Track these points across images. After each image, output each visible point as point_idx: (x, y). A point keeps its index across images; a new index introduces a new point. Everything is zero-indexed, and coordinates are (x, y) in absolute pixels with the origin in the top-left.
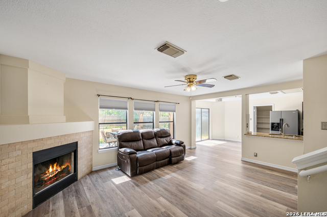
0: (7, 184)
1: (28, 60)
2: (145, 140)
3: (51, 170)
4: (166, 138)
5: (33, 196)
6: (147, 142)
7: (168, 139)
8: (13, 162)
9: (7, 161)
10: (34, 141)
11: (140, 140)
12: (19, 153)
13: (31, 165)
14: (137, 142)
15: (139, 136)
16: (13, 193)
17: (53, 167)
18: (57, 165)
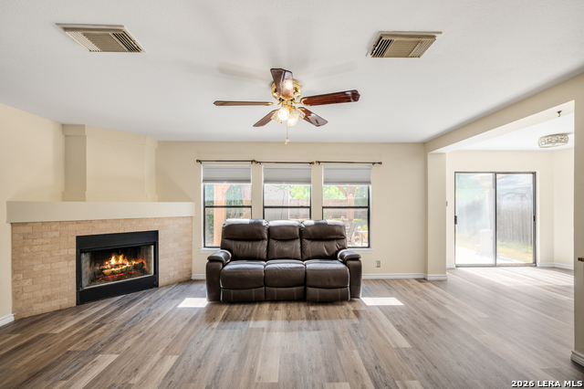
0: (40, 266)
1: (84, 126)
2: (273, 242)
3: (113, 261)
4: (328, 244)
5: (78, 288)
6: (277, 246)
7: (334, 245)
8: (47, 244)
9: (41, 241)
10: (78, 222)
11: (263, 239)
12: (57, 234)
13: (73, 251)
14: (255, 243)
15: (260, 232)
16: (48, 279)
17: (117, 259)
18: (124, 258)
